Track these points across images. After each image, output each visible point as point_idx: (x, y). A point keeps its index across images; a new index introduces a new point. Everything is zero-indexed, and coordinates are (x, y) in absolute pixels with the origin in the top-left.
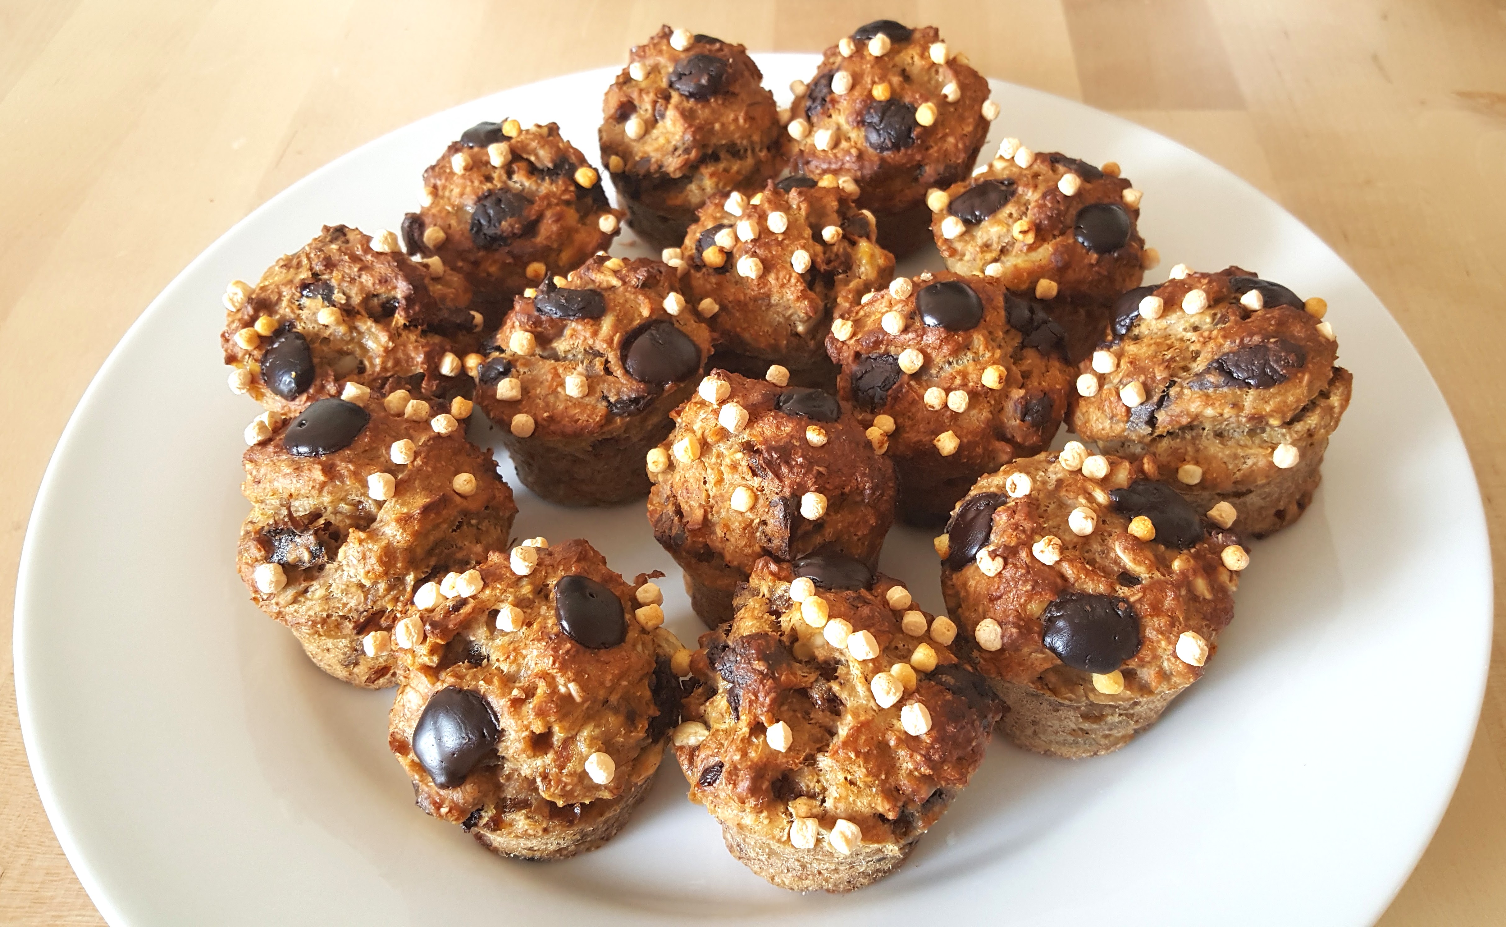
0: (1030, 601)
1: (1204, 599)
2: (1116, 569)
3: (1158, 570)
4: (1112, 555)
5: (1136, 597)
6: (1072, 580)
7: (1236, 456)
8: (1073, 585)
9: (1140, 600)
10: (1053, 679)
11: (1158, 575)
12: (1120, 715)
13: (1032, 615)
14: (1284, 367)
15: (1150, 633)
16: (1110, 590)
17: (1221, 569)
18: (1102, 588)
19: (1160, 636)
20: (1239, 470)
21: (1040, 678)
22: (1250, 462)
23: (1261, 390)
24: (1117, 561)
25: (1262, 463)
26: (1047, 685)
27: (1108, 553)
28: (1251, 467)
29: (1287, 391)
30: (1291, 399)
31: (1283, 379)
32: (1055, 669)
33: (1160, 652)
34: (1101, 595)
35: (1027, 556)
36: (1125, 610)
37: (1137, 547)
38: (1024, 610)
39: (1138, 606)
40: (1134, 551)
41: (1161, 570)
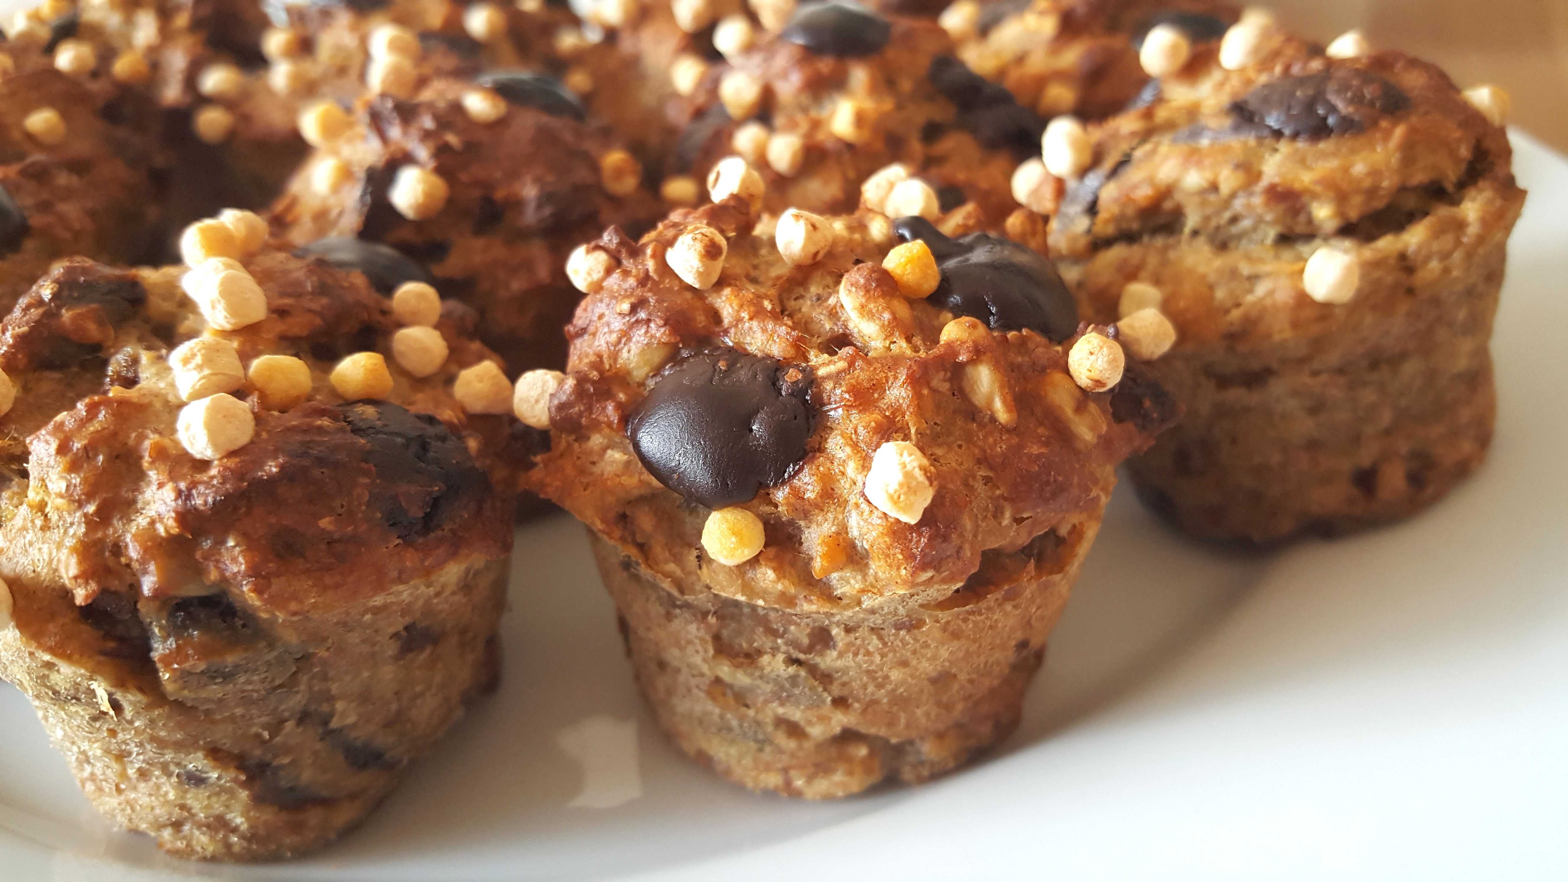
0: (629, 341)
1: (993, 419)
2: (826, 325)
3: (909, 340)
4: (832, 301)
5: (832, 369)
6: (726, 322)
7: (1234, 274)
8: (726, 332)
9: (837, 377)
10: (645, 521)
11: (901, 346)
12: (792, 661)
13: (629, 373)
14: (1351, 102)
15: (836, 445)
16: (791, 353)
17: (1058, 377)
18: (777, 349)
19: (848, 450)
20: (1238, 305)
21: (623, 518)
22: (1261, 289)
23: (1301, 144)
24: (834, 314)
25: (1283, 295)
26: (633, 534)
27: (827, 299)
28: (1262, 299)
29: (1353, 151)
30: (1359, 168)
31: (1349, 126)
32: (648, 499)
33: (844, 485)
35: (654, 256)
36: (796, 383)
37: (877, 286)
38: (615, 356)
39: (828, 386)
40: (867, 291)
41: (917, 340)
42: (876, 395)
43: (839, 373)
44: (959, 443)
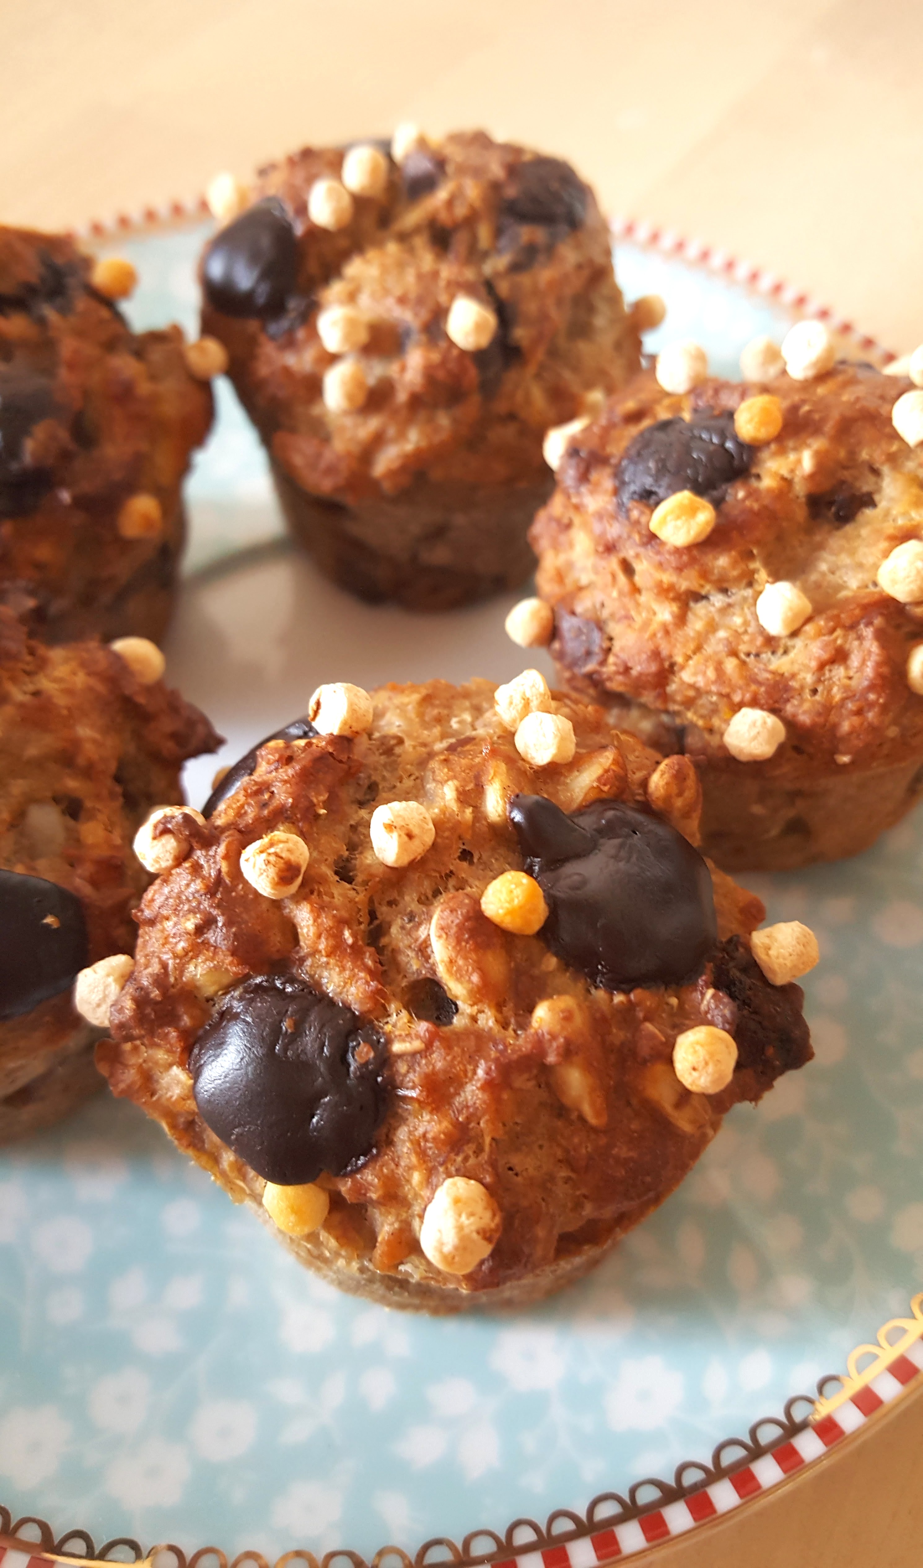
0: (196, 956)
1: (582, 1118)
2: (415, 965)
3: (498, 1011)
4: (422, 933)
5: (407, 1047)
6: (304, 947)
8: (302, 960)
9: (413, 1057)
11: (488, 1020)
15: (402, 1142)
16: (370, 1005)
17: (660, 1070)
19: (414, 1159)
24: (423, 950)
33: (408, 1191)
34: (347, 1008)
35: (226, 857)
36: (366, 1064)
37: (470, 938)
38: (181, 969)
39: (402, 1067)
40: (459, 941)
41: (508, 1010)
42: (452, 1090)
43: (414, 1054)
44: (540, 1142)
